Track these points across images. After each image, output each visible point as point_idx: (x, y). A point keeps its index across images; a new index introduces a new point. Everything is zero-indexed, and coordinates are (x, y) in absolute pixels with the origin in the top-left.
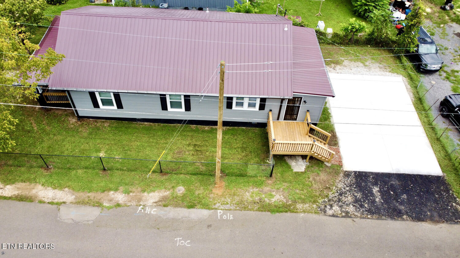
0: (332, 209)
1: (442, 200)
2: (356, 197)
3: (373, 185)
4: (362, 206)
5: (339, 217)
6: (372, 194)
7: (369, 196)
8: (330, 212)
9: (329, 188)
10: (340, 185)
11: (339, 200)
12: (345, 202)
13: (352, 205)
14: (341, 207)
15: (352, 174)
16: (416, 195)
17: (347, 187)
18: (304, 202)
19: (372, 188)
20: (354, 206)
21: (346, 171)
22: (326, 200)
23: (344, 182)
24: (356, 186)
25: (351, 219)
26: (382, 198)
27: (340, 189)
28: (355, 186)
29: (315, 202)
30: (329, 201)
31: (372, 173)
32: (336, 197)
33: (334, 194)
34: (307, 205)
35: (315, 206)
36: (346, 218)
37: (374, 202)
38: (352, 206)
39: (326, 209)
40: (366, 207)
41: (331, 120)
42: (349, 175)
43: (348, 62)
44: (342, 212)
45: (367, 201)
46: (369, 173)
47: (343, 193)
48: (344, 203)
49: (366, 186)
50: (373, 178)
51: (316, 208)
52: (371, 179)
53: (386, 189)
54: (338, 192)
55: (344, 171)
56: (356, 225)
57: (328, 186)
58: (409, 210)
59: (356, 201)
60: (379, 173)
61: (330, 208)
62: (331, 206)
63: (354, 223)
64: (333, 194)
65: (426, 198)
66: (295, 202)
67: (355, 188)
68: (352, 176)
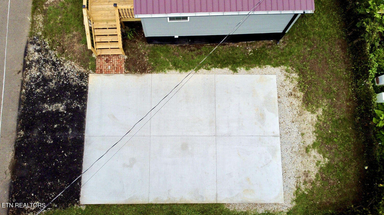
0: (35, 52)
1: (43, 189)
2: (51, 81)
3: (67, 105)
4: (38, 85)
5: (25, 57)
6: (53, 102)
7: (51, 96)
8: (31, 48)
9: (63, 53)
10: (67, 66)
11: (47, 62)
12: (44, 67)
13: (40, 75)
14: (38, 61)
15: (84, 83)
16: (52, 156)
17: (65, 73)
18: (45, 22)
19: (62, 103)
20: (38, 77)
21: (88, 76)
22: (47, 47)
23: (72, 72)
24: (66, 84)
25: (22, 70)
26: (48, 112)
27: (62, 65)
28: (65, 82)
29: (45, 34)
30: (47, 50)
31: (84, 108)
32: (51, 58)
33: (55, 57)
34: (41, 26)
35: (40, 33)
36: (23, 64)
37: (44, 101)
38: (38, 74)
39: (35, 45)
40: (36, 89)
41: (174, 71)
42: (82, 79)
43: (312, 120)
44: (32, 62)
45: (44, 92)
46: (86, 105)
47: (56, 66)
48: (42, 65)
49: (65, 97)
50: (78, 108)
51: (37, 34)
52: (76, 104)
53: (61, 120)
54: (57, 61)
55: (88, 74)
56: (14, 74)
57: (66, 51)
58: (31, 140)
59: (46, 81)
60: (85, 116)
61: (37, 49)
62: (39, 51)
63: (16, 72)
64: (56, 55)
65: (48, 168)
66: (45, 12)
67: (63, 82)
68: (81, 83)
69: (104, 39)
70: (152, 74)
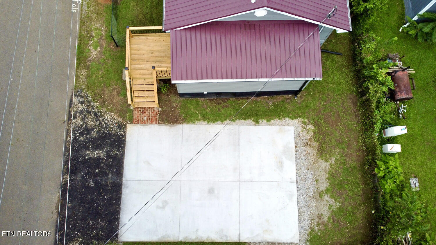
0: (78, 103)
1: (85, 227)
2: (93, 130)
3: (107, 152)
4: (81, 134)
5: (70, 108)
6: (95, 149)
7: (92, 144)
8: (75, 100)
9: (104, 104)
10: (108, 117)
11: (89, 112)
12: (87, 118)
13: (83, 124)
14: (81, 112)
15: (122, 132)
16: (94, 198)
17: (105, 123)
18: (88, 76)
19: (103, 150)
20: (82, 126)
21: (126, 126)
22: (90, 99)
23: (112, 122)
24: (107, 133)
25: (67, 120)
26: (90, 158)
27: (103, 116)
28: (106, 131)
29: (88, 88)
30: (89, 102)
31: (123, 155)
32: (93, 109)
33: (96, 108)
34: (84, 80)
35: (83, 87)
36: (68, 115)
37: (87, 148)
38: (81, 123)
39: (79, 97)
40: (80, 137)
42: (121, 128)
44: (76, 112)
45: (87, 140)
46: (124, 152)
47: (97, 117)
48: (85, 116)
49: (106, 144)
50: (117, 155)
51: (81, 88)
52: (115, 152)
53: (102, 165)
54: (99, 112)
55: (126, 124)
56: (60, 123)
57: (107, 103)
58: (75, 183)
59: (88, 130)
60: (123, 162)
61: (80, 101)
62: (82, 103)
63: (62, 122)
64: (97, 107)
65: (89, 208)
66: (88, 68)
67: (104, 131)
68: (119, 132)
69: (141, 94)
70: (183, 125)
